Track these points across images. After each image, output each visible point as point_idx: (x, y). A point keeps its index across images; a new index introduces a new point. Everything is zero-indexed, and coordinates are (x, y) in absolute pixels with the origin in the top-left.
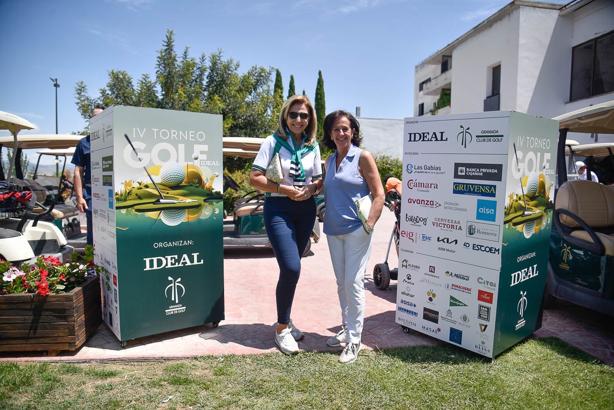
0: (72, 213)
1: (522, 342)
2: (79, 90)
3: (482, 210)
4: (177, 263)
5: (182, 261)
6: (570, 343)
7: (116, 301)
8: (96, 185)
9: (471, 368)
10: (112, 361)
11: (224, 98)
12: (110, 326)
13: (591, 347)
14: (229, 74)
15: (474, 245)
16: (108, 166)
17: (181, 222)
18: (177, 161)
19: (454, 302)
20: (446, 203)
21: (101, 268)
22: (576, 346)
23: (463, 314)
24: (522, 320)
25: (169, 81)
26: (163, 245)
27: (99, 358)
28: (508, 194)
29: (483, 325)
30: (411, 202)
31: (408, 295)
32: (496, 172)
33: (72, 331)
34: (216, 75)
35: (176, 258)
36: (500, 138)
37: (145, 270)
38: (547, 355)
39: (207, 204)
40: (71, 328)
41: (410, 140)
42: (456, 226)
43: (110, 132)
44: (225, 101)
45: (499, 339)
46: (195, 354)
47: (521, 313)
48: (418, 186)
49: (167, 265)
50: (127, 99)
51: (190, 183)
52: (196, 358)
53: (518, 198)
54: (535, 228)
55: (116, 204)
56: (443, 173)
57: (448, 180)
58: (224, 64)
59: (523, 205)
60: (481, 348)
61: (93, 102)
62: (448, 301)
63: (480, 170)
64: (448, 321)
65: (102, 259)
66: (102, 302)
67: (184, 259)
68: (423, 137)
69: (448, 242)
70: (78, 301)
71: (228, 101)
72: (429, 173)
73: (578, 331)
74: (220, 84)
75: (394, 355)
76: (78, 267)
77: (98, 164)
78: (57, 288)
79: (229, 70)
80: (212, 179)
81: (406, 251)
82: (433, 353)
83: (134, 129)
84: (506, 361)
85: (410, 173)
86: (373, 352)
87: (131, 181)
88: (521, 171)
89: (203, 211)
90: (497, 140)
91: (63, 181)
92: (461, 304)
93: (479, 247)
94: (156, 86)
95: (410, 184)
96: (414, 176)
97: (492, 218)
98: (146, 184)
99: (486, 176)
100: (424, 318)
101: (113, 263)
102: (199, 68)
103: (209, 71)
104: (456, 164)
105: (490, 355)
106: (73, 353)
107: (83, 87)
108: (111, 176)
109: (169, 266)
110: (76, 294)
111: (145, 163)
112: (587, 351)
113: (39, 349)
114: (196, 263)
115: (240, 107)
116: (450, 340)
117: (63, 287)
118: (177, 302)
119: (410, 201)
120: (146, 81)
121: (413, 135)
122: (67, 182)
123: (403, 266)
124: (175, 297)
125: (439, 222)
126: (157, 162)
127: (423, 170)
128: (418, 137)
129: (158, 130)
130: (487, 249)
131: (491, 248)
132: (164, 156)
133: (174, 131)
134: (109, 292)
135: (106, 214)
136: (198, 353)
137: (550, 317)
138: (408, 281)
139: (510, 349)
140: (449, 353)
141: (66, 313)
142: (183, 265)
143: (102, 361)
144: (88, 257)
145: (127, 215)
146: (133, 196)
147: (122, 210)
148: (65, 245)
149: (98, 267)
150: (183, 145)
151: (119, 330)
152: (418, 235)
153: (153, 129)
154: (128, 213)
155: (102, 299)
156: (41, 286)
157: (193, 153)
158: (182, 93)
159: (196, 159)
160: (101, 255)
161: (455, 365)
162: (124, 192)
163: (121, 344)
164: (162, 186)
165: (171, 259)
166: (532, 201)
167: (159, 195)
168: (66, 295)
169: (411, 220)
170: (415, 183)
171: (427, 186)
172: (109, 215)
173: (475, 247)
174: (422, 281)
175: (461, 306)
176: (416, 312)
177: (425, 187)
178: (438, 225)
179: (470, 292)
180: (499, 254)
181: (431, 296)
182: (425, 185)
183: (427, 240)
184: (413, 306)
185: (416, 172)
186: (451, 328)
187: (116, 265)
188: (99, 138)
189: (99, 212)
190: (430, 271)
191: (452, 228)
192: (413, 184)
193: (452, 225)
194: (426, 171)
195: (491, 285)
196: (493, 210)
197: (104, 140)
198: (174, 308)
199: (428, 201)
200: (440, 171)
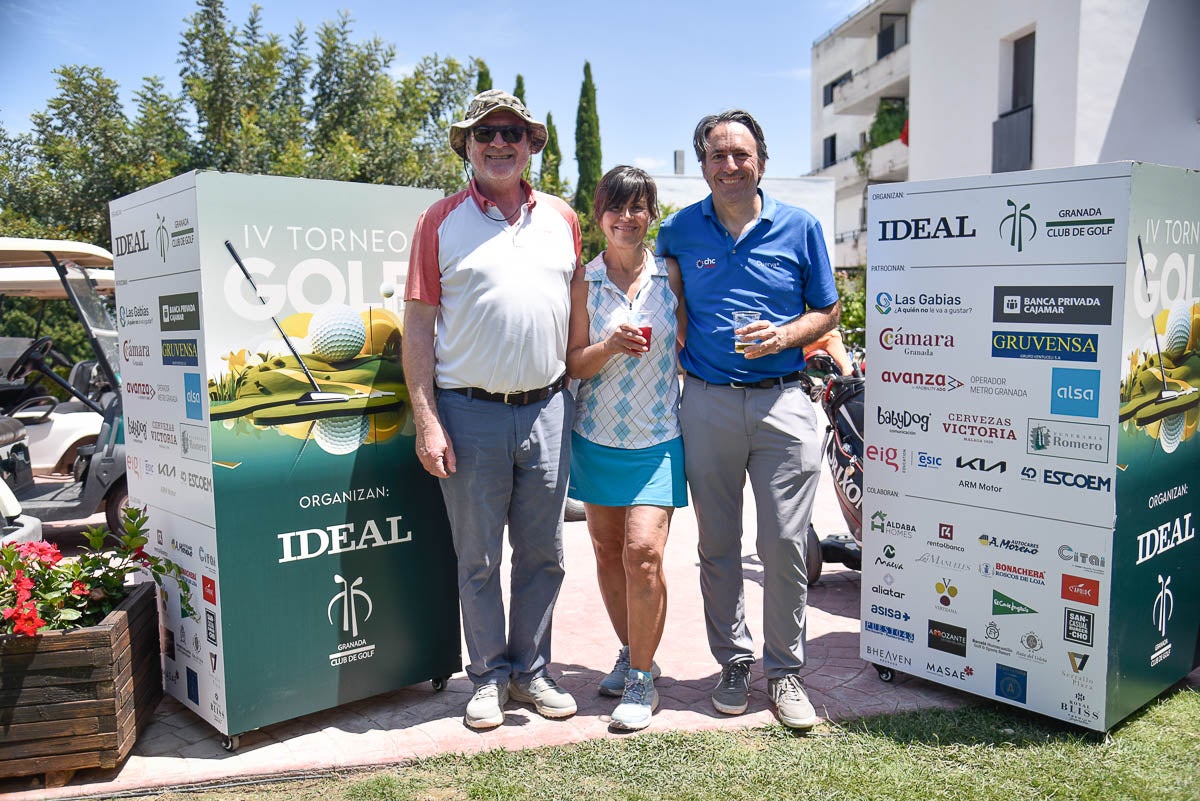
1: (1167, 694)
3: (1066, 392)
4: (353, 542)
5: (364, 537)
7: (213, 641)
8: (141, 364)
9: (1059, 755)
10: (211, 784)
11: (362, 138)
12: (190, 704)
14: (372, 78)
15: (1046, 472)
16: (181, 317)
17: (359, 444)
18: (347, 302)
19: (1003, 605)
20: (976, 379)
21: (164, 562)
23: (1025, 632)
24: (1162, 644)
25: (220, 95)
26: (320, 502)
27: (180, 782)
28: (1126, 353)
29: (1078, 656)
30: (889, 381)
31: (889, 592)
32: (1099, 304)
33: (108, 722)
34: (336, 79)
35: (352, 530)
36: (1106, 226)
37: (281, 561)
40: (109, 713)
41: (884, 238)
42: (1003, 430)
45: (1117, 687)
46: (411, 755)
47: (1162, 627)
48: (905, 341)
49: (330, 547)
51: (378, 353)
52: (415, 764)
53: (1148, 360)
54: (1184, 428)
55: (210, 408)
56: (965, 311)
57: (980, 326)
58: (356, 51)
59: (1160, 377)
60: (1076, 708)
62: (989, 602)
63: (1056, 301)
64: (991, 648)
65: (161, 543)
66: (162, 646)
67: (370, 532)
68: (915, 229)
69: (982, 468)
70: (119, 645)
71: (371, 144)
72: (932, 311)
74: (352, 103)
75: (874, 731)
76: (106, 562)
77: (143, 312)
78: (62, 617)
79: (371, 68)
81: (881, 492)
82: (960, 725)
83: (246, 227)
84: (1138, 739)
85: (886, 313)
86: (822, 727)
87: (243, 351)
88: (1154, 299)
90: (1098, 231)
92: (1019, 609)
93: (1061, 476)
94: (184, 107)
95: (886, 341)
96: (897, 321)
97: (1090, 409)
98: (277, 357)
99: (1072, 315)
100: (930, 646)
102: (291, 61)
103: (316, 69)
104: (997, 289)
105: (1099, 725)
106: (109, 774)
108: (194, 342)
109: (336, 549)
111: (273, 309)
113: (22, 773)
114: (395, 539)
115: (403, 160)
116: (997, 694)
117: (72, 615)
118: (355, 634)
119: (887, 377)
120: (154, 95)
121: (890, 227)
123: (874, 526)
124: (351, 623)
125: (959, 424)
126: (301, 304)
127: (917, 305)
128: (902, 229)
130: (1081, 481)
131: (1090, 477)
132: (318, 290)
133: (340, 231)
134: (186, 621)
135: (177, 434)
136: (419, 752)
138: (888, 560)
139: (1140, 712)
140: (999, 723)
141: (92, 676)
142: (366, 546)
143: (187, 787)
144: (133, 537)
145: (238, 434)
146: (250, 387)
147: (225, 421)
148: (18, 516)
149: (157, 560)
150: (359, 264)
151: (224, 708)
152: (908, 454)
153: (289, 228)
154: (239, 428)
155: (162, 638)
156: (20, 615)
157: (382, 281)
158: (252, 125)
159: (389, 295)
160: (159, 531)
161: (1021, 751)
162: (228, 378)
163: (224, 744)
164: (316, 362)
165: (341, 532)
166: (1177, 367)
167: (308, 382)
168: (93, 633)
169: (890, 420)
170: (899, 337)
171: (927, 343)
172: (189, 434)
173: (1050, 477)
174: (923, 559)
175: (1021, 612)
176: (911, 632)
177: (924, 344)
178: (957, 430)
179: (1041, 580)
180: (1109, 490)
181: (946, 594)
182: (922, 340)
183: (931, 465)
184: (903, 619)
185: (900, 310)
186: (998, 665)
187: (215, 555)
188: (144, 249)
189: (149, 429)
190: (940, 536)
191: (991, 436)
192: (892, 337)
193: (991, 429)
194: (923, 307)
195: (1092, 563)
196: (1092, 391)
197: (163, 254)
198: (348, 649)
199: (932, 376)
200: (958, 307)
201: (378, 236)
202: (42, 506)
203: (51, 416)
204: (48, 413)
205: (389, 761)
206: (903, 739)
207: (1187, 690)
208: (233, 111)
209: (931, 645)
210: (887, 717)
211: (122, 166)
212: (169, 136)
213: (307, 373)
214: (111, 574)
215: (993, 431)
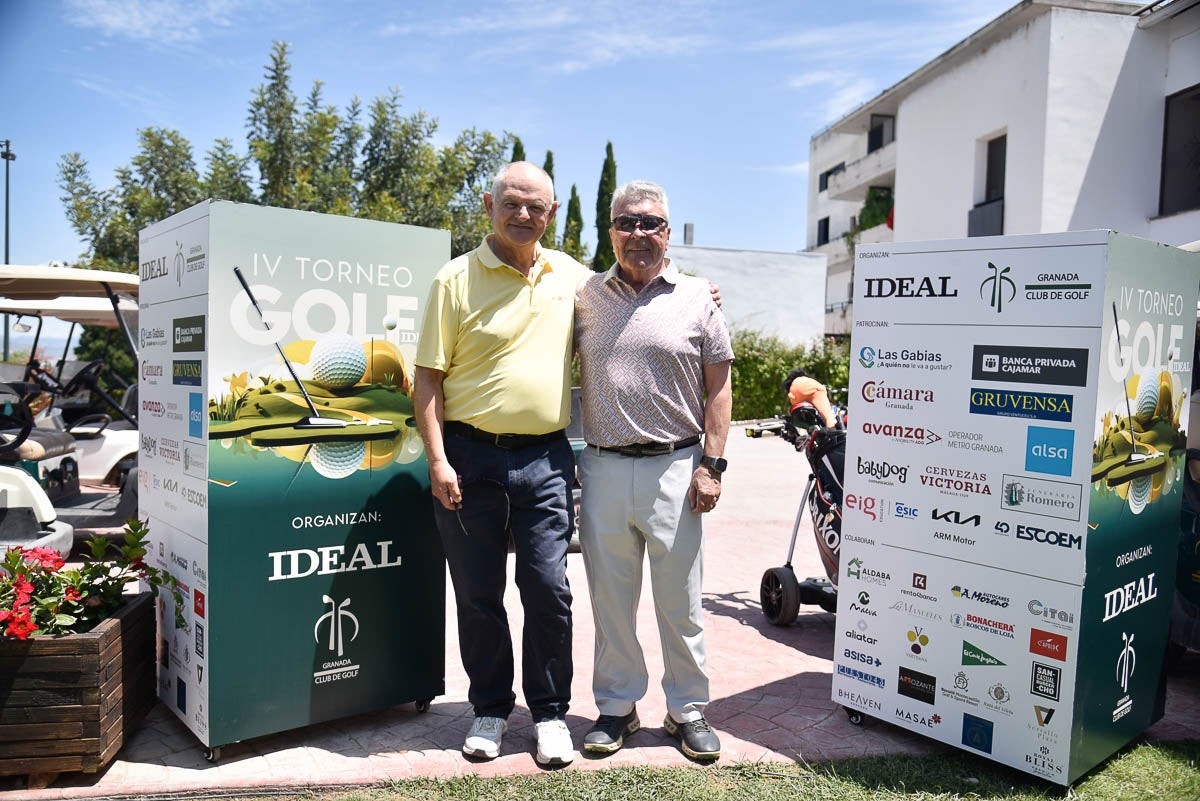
0: (62, 448)
1: (1127, 749)
2: (70, 171)
3: (1040, 450)
4: (343, 565)
5: (354, 559)
7: (200, 653)
8: (155, 383)
10: (187, 795)
11: (403, 199)
12: (178, 712)
14: (416, 146)
15: (1019, 527)
16: (190, 339)
17: (355, 470)
18: (350, 332)
19: (973, 656)
20: (954, 434)
21: (161, 574)
23: (993, 683)
24: (1124, 700)
25: (280, 156)
26: (312, 523)
27: (158, 790)
28: (1100, 415)
29: (1044, 709)
30: (870, 432)
31: (862, 638)
32: (1074, 366)
33: (92, 727)
34: (385, 146)
35: (342, 552)
36: (1083, 291)
37: (271, 579)
38: (1192, 782)
40: (91, 718)
41: (869, 295)
42: (978, 485)
43: (198, 260)
44: (405, 205)
45: (1081, 742)
46: (384, 775)
47: (1124, 683)
48: (886, 395)
49: (320, 568)
50: (184, 194)
51: (377, 382)
52: (388, 786)
53: (1120, 423)
54: (1150, 491)
55: (209, 426)
56: (945, 368)
57: (960, 383)
58: (403, 122)
59: (1130, 440)
60: (1040, 761)
61: (102, 197)
62: (958, 653)
63: (1033, 362)
64: (959, 698)
65: (162, 555)
66: (158, 654)
67: (360, 555)
68: (899, 287)
69: (957, 521)
70: (108, 652)
71: (411, 205)
72: (913, 366)
74: (393, 168)
75: (842, 775)
76: (106, 571)
77: (159, 334)
78: (57, 622)
79: (415, 138)
81: (858, 540)
82: (926, 772)
83: (256, 255)
84: (1100, 795)
85: (869, 367)
86: (791, 769)
87: (245, 373)
88: (1127, 364)
89: (404, 445)
90: (1075, 295)
91: (34, 372)
92: (988, 661)
93: (1033, 532)
94: (248, 165)
95: (868, 394)
96: (879, 374)
97: (1064, 468)
98: (278, 381)
99: (1048, 375)
101: (195, 564)
102: (346, 130)
103: (368, 137)
104: (977, 348)
105: (1062, 779)
106: (90, 779)
107: (79, 166)
108: (199, 363)
109: (326, 570)
110: (107, 636)
111: (277, 335)
114: (385, 563)
115: (439, 221)
116: (964, 742)
117: (71, 620)
118: (341, 653)
119: (868, 428)
120: (224, 155)
121: (875, 285)
122: (45, 377)
123: (850, 573)
124: (336, 642)
125: (936, 477)
127: (899, 360)
128: (887, 287)
129: (308, 260)
130: (1053, 538)
131: (1062, 534)
132: (322, 319)
133: (343, 263)
134: (180, 632)
135: (180, 450)
136: (395, 774)
138: (862, 606)
139: (1102, 767)
140: (964, 771)
141: (79, 682)
142: (355, 569)
143: (165, 797)
144: (133, 548)
145: (235, 453)
146: (250, 408)
147: (223, 440)
148: (51, 522)
149: (155, 571)
150: (363, 296)
151: (206, 721)
152: (886, 504)
153: (297, 259)
154: (237, 448)
155: (159, 647)
156: (14, 618)
157: (385, 314)
158: (305, 184)
159: (392, 328)
160: (161, 544)
162: (229, 400)
163: (206, 755)
164: (316, 388)
165: (331, 554)
166: (1146, 431)
167: (307, 406)
168: (83, 640)
169: (870, 470)
170: (881, 390)
171: (908, 397)
172: (190, 453)
173: (1023, 532)
174: (896, 607)
175: (990, 664)
176: (882, 678)
177: (905, 398)
178: (934, 483)
179: (1010, 632)
180: (1079, 548)
181: (917, 642)
182: (903, 394)
183: (908, 515)
184: (874, 664)
185: (882, 364)
186: (965, 714)
187: (205, 569)
188: (165, 274)
189: (159, 445)
190: (914, 586)
191: (966, 490)
192: (874, 390)
193: (967, 483)
195: (1061, 618)
196: (1066, 450)
197: (178, 279)
198: (333, 668)
199: (911, 429)
200: (939, 363)
201: (383, 271)
202: (81, 514)
203: (103, 433)
204: (102, 430)
205: (364, 782)
206: (871, 784)
207: (1145, 745)
208: (291, 171)
209: (901, 691)
210: (855, 761)
212: (233, 190)
213: (306, 398)
214: (110, 583)
215: (969, 485)
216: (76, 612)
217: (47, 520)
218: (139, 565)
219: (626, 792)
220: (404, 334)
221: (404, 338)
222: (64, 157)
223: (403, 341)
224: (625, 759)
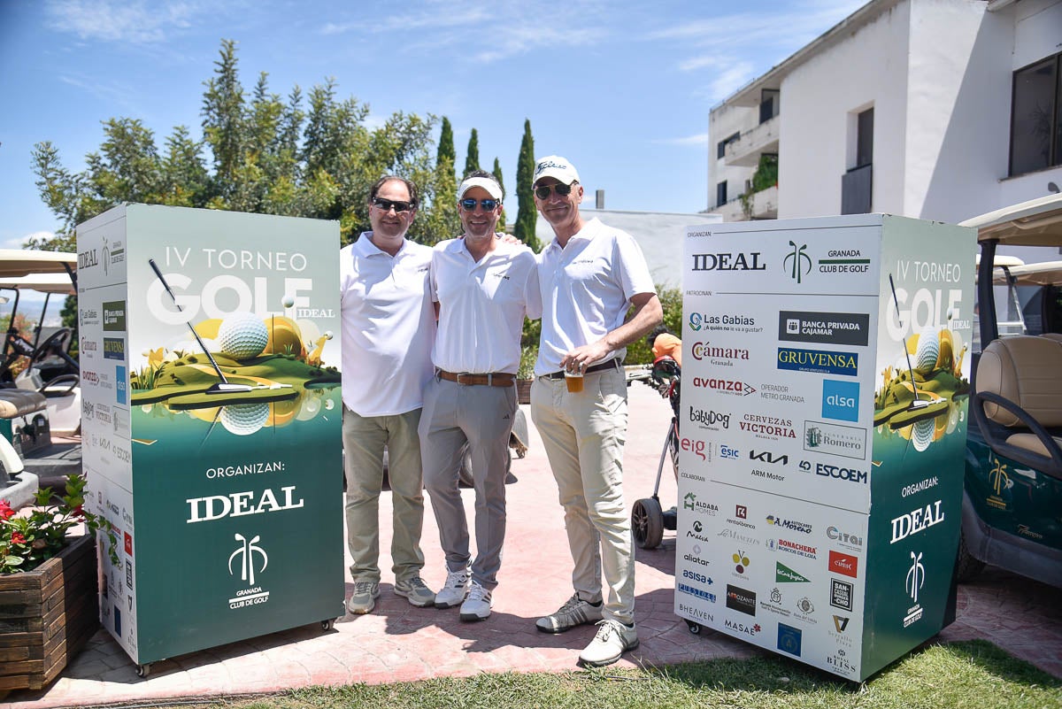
0: (33, 406)
1: (919, 650)
2: (43, 158)
3: (834, 400)
4: (252, 507)
5: (262, 503)
6: (1011, 651)
7: (130, 585)
8: (91, 356)
9: (820, 702)
10: (119, 706)
11: (339, 176)
12: (115, 635)
13: (1055, 659)
14: (348, 129)
15: (818, 465)
16: (115, 320)
17: (260, 427)
18: (253, 310)
19: (785, 574)
20: (765, 387)
21: (98, 519)
22: (1025, 658)
23: (801, 597)
24: (914, 609)
25: (230, 140)
26: (224, 473)
28: (880, 369)
29: (841, 619)
30: (699, 385)
31: (697, 560)
32: (857, 329)
33: (37, 650)
34: (323, 129)
35: (251, 497)
36: (864, 265)
37: (189, 521)
38: (968, 676)
39: (311, 391)
40: (36, 643)
41: (696, 269)
42: (785, 430)
43: (119, 254)
44: (341, 181)
45: (872, 645)
46: (286, 685)
47: (914, 594)
48: (711, 354)
49: (232, 511)
50: (144, 177)
51: (278, 353)
52: (289, 694)
53: (900, 375)
54: (934, 431)
55: (132, 395)
56: (757, 331)
57: (767, 344)
58: (338, 108)
59: (911, 389)
60: (838, 662)
61: (74, 180)
62: (773, 571)
63: (827, 325)
64: (774, 610)
65: (100, 502)
66: (100, 586)
67: (267, 499)
68: (720, 262)
69: (769, 460)
70: (50, 588)
71: (346, 180)
72: (732, 329)
73: (1028, 628)
74: (331, 149)
75: (673, 676)
76: (51, 518)
77: (93, 315)
78: (7, 563)
79: (348, 121)
80: (321, 344)
81: (692, 477)
82: (748, 672)
83: (168, 249)
84: (888, 689)
85: (698, 329)
87: (162, 349)
88: (905, 325)
89: (303, 404)
90: (857, 269)
91: (12, 339)
92: (796, 578)
93: (829, 469)
94: (202, 149)
95: (697, 351)
96: (703, 335)
97: (852, 414)
98: (191, 354)
99: (838, 337)
101: (124, 510)
102: (289, 115)
103: (308, 121)
104: (781, 313)
105: (855, 677)
106: (37, 694)
107: (50, 154)
108: (122, 340)
109: (237, 513)
110: (48, 573)
111: (188, 315)
112: (1045, 668)
114: (289, 505)
116: (779, 647)
117: (19, 561)
118: (252, 582)
119: (698, 382)
120: (181, 140)
121: (701, 259)
122: (22, 343)
123: (686, 505)
124: (248, 573)
125: (752, 423)
127: (721, 324)
128: (710, 262)
129: (214, 251)
130: (845, 474)
131: (851, 471)
132: (228, 300)
133: (247, 252)
134: (115, 568)
135: (111, 414)
136: (296, 683)
137: (972, 601)
138: (696, 534)
139: (894, 665)
140: (778, 672)
141: (25, 612)
142: (263, 511)
143: (99, 707)
144: (74, 497)
145: (154, 417)
146: (166, 378)
147: (143, 406)
148: (20, 473)
149: (93, 517)
150: (265, 279)
151: (136, 642)
152: (713, 447)
153: (204, 250)
154: (155, 412)
155: (100, 581)
157: (284, 294)
158: (252, 165)
159: (290, 305)
160: (100, 493)
161: (790, 697)
162: (148, 371)
163: (137, 671)
164: (223, 359)
165: (242, 499)
166: (927, 380)
167: (217, 375)
168: (27, 577)
169: (700, 418)
170: (707, 350)
171: (728, 355)
172: (118, 416)
173: (821, 470)
174: (723, 534)
175: (798, 581)
176: (713, 594)
177: (726, 356)
178: (750, 428)
179: (813, 554)
180: (865, 482)
181: (740, 563)
182: (725, 353)
183: (731, 456)
184: (707, 583)
185: (708, 328)
186: (780, 624)
187: (132, 515)
188: (95, 264)
189: (95, 409)
190: (737, 516)
191: (776, 434)
192: (701, 349)
193: (776, 428)
194: (726, 326)
195: (852, 542)
196: (853, 400)
197: (106, 269)
198: (246, 595)
199: (732, 383)
200: (752, 327)
201: (281, 257)
202: (50, 464)
203: (73, 391)
204: (72, 388)
205: (269, 690)
206: (697, 684)
207: (937, 645)
208: (240, 153)
209: (728, 605)
210: (687, 665)
211: (150, 195)
212: (190, 172)
213: (216, 368)
214: (54, 527)
215: (779, 429)
216: (24, 553)
217: (14, 471)
218: (78, 512)
219: (489, 695)
220: (300, 310)
221: (300, 313)
222: (37, 146)
223: (300, 316)
224: (493, 667)
